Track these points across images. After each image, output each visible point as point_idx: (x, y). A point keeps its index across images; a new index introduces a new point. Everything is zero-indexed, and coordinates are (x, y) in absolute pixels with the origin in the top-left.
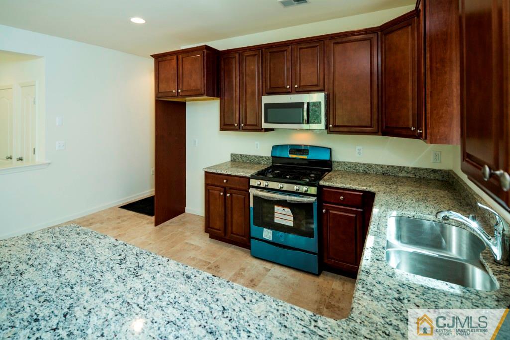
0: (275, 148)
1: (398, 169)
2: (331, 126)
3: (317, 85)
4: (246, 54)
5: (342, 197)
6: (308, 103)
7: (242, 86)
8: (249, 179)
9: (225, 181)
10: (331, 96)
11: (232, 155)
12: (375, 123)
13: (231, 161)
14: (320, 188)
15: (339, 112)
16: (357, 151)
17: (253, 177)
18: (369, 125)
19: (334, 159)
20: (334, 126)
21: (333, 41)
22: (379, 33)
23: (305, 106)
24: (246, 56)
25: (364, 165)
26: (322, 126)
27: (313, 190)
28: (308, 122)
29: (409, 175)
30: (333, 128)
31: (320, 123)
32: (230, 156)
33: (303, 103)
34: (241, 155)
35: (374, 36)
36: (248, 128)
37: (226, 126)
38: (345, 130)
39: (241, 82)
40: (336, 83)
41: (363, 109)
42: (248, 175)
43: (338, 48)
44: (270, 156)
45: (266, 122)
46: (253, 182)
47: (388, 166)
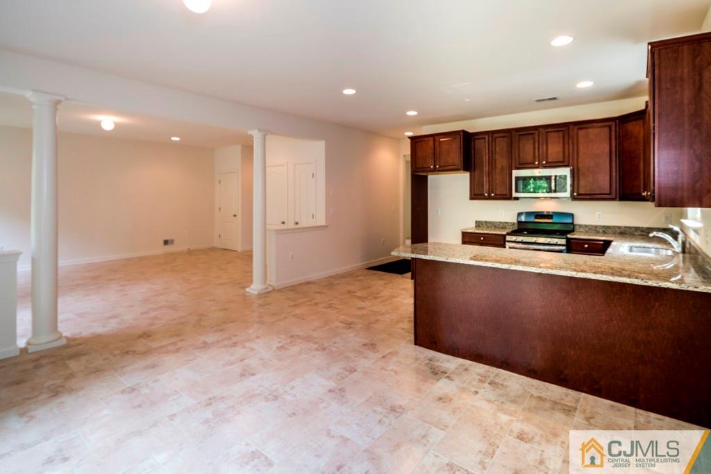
0: (520, 214)
1: (633, 229)
2: (575, 194)
3: (563, 162)
4: (496, 135)
5: (586, 246)
6: (556, 176)
7: (492, 162)
8: (504, 236)
9: (482, 239)
10: (575, 170)
11: (476, 222)
12: (614, 191)
13: (476, 226)
14: (568, 240)
15: (582, 183)
16: (597, 216)
17: (508, 234)
18: (608, 192)
19: (576, 223)
20: (578, 194)
21: (577, 127)
22: (617, 121)
23: (553, 178)
24: (496, 138)
25: (604, 226)
26: (568, 194)
27: (563, 241)
28: (555, 191)
29: (644, 233)
30: (578, 196)
31: (565, 191)
32: (474, 223)
33: (551, 177)
34: (486, 222)
35: (613, 124)
36: (498, 197)
37: (476, 195)
38: (588, 197)
39: (491, 158)
40: (580, 160)
41: (603, 180)
42: (504, 233)
43: (582, 133)
44: (515, 221)
45: (517, 191)
46: (508, 238)
47: (625, 227)
